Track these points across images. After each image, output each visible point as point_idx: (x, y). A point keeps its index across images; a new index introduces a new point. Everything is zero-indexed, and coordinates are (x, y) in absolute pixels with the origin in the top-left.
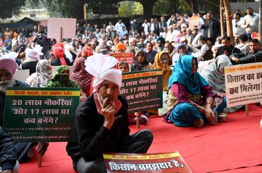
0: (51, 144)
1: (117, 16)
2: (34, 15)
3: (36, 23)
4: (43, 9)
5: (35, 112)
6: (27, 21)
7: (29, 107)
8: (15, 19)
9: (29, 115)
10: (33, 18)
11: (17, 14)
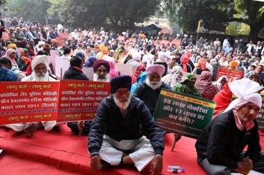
0: (183, 137)
1: (223, 33)
2: (158, 23)
3: (159, 29)
4: (166, 19)
5: (178, 112)
6: (153, 27)
7: (175, 107)
8: (145, 24)
9: (174, 113)
10: (157, 25)
11: (147, 20)
